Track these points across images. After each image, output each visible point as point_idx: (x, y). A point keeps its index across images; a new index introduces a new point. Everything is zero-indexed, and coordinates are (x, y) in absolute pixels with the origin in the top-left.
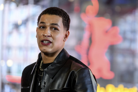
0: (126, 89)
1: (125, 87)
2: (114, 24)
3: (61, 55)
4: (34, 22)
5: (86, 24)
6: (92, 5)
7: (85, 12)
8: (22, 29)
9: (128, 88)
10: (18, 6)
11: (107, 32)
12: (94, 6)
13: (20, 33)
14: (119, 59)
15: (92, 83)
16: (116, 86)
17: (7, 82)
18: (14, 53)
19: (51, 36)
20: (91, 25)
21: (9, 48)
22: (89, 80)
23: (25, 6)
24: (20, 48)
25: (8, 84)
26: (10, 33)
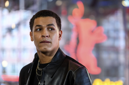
0: (112, 82)
1: (111, 81)
2: (99, 24)
3: (58, 55)
4: (25, 25)
5: (73, 26)
6: (78, 8)
7: (71, 14)
8: (15, 32)
9: (114, 81)
10: (10, 11)
11: (92, 32)
12: (79, 8)
13: (13, 37)
14: (105, 56)
15: (90, 81)
16: (103, 80)
17: (3, 81)
18: (8, 54)
19: (49, 36)
20: (78, 26)
21: (3, 50)
22: (87, 78)
23: (17, 11)
24: (14, 50)
25: (4, 83)
26: (4, 36)
